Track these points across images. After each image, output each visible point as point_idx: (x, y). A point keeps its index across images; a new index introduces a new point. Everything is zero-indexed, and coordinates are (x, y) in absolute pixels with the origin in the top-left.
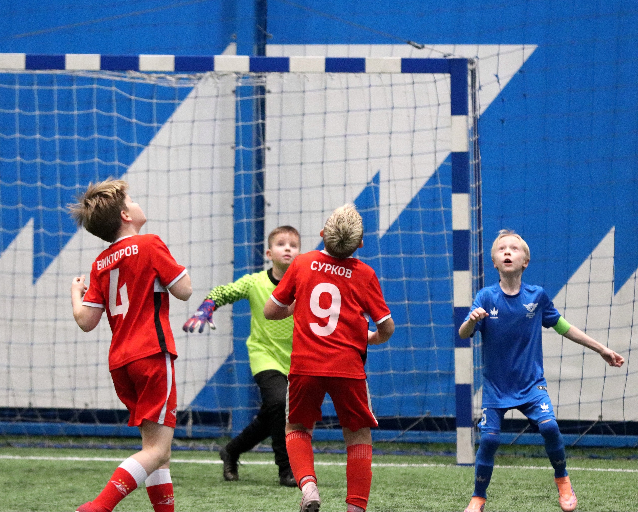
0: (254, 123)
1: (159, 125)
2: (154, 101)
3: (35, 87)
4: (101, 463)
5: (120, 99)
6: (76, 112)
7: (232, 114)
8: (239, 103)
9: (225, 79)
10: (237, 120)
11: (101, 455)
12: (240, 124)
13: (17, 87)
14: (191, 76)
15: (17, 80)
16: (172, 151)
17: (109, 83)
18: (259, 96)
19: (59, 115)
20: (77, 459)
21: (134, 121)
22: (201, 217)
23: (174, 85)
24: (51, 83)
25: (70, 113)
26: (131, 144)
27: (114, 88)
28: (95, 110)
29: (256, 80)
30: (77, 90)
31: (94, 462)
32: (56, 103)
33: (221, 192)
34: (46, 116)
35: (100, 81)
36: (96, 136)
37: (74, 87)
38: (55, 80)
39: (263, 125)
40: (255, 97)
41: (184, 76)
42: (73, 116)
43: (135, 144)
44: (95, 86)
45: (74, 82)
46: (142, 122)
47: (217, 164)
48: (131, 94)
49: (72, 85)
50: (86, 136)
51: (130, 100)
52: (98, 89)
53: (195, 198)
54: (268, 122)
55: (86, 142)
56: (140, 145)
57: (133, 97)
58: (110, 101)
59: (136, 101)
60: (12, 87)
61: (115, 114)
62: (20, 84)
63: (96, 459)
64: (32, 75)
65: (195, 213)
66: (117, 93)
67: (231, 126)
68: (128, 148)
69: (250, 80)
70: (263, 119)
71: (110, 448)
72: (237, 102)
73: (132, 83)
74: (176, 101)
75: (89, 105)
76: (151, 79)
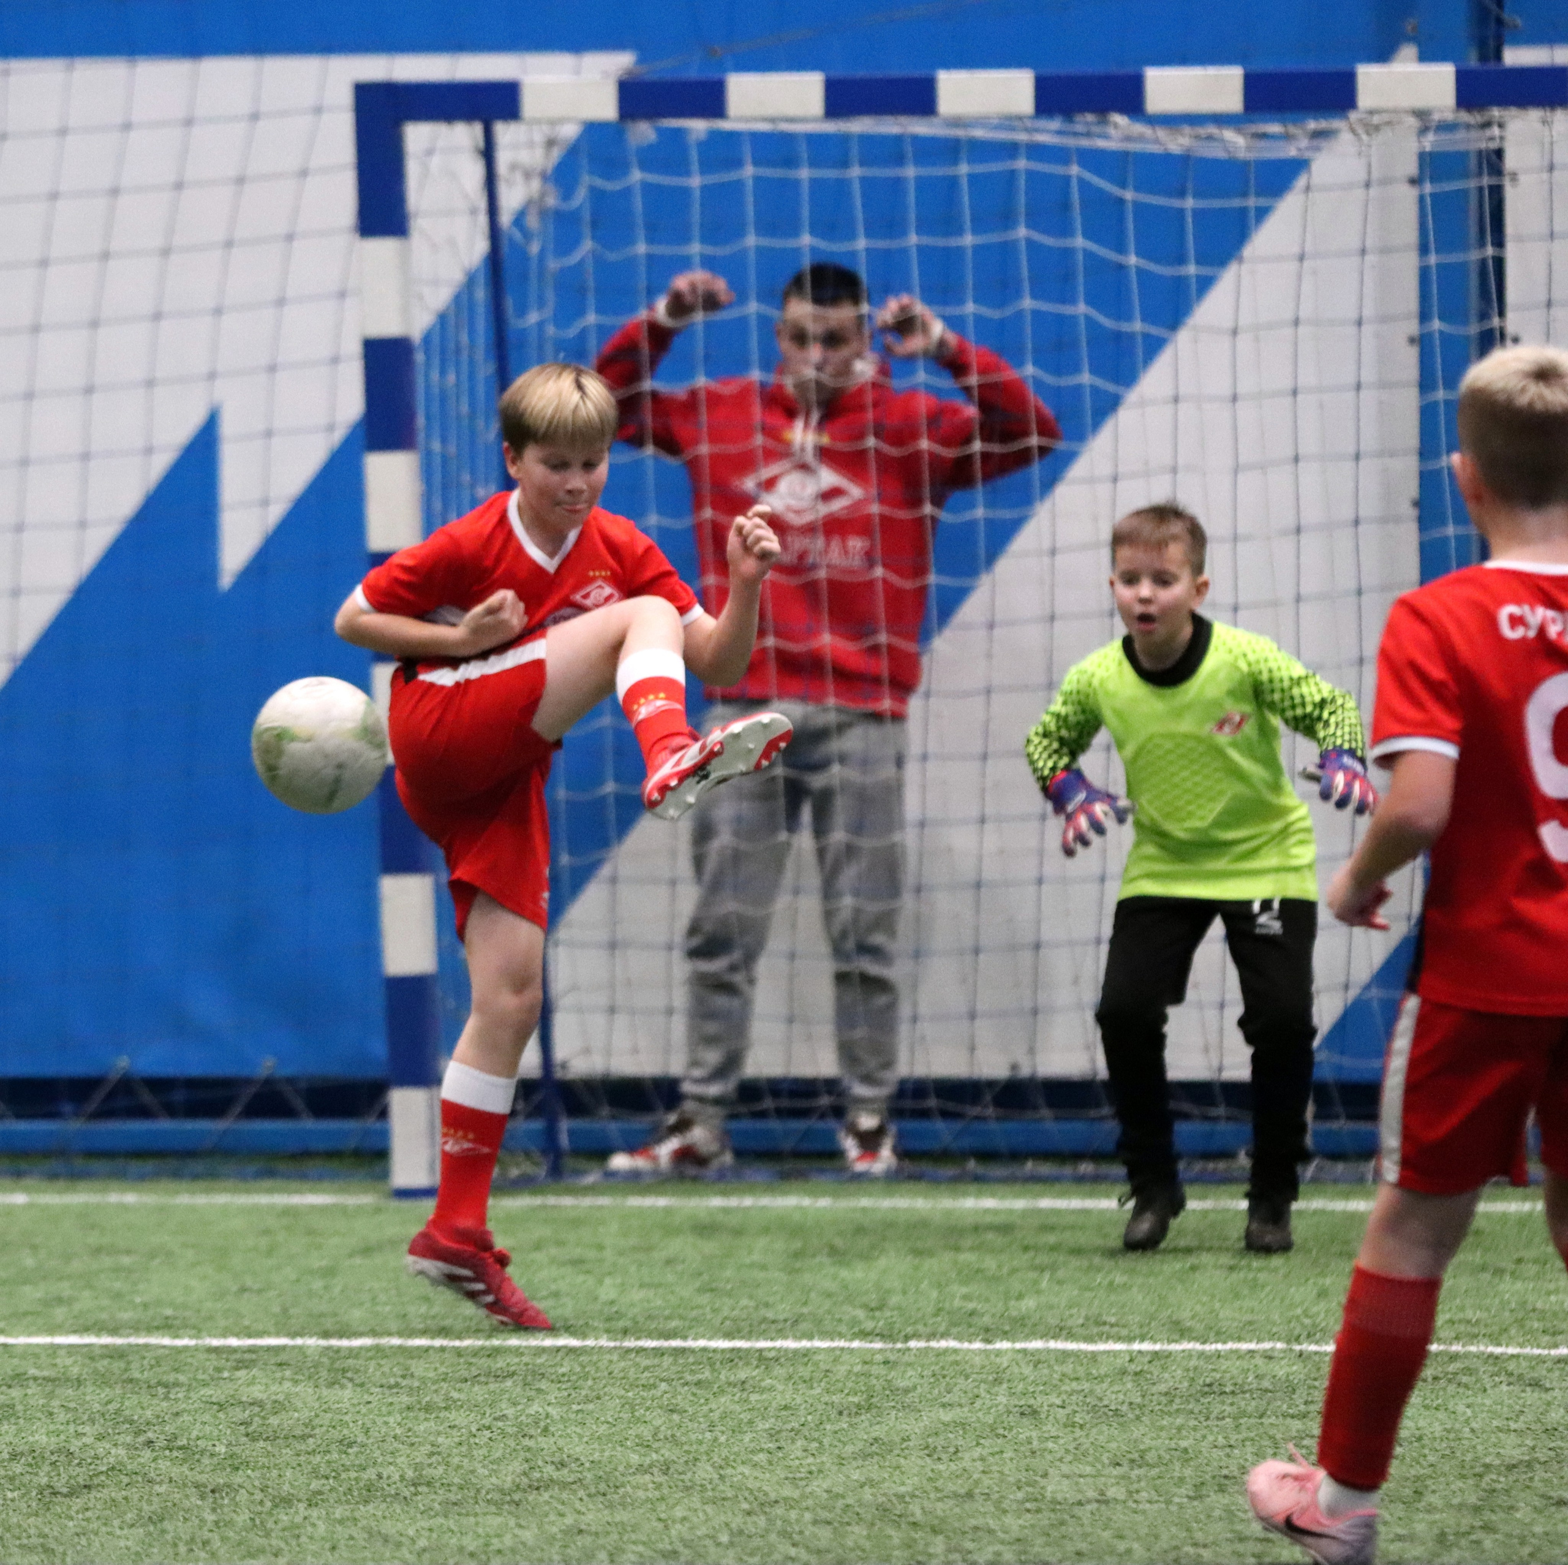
0: (1474, 256)
1: (1206, 271)
2: (1190, 203)
3: (855, 172)
4: (1057, 1212)
5: (1093, 198)
6: (968, 240)
7: (1411, 235)
8: (1428, 200)
9: (1386, 134)
10: (1424, 249)
11: (1061, 1195)
12: (1433, 259)
13: (804, 174)
14: (1292, 129)
15: (804, 152)
16: (1244, 342)
17: (1060, 155)
18: (1486, 181)
19: (920, 249)
20: (989, 1203)
21: (1132, 260)
22: (1328, 527)
23: (1242, 155)
24: (899, 160)
25: (953, 242)
26: (1125, 327)
27: (1075, 170)
28: (1022, 232)
29: (1474, 134)
30: (972, 178)
31: (1040, 1211)
32: (912, 216)
33: (1381, 454)
34: (888, 252)
35: (1036, 151)
36: (1027, 303)
37: (964, 169)
38: (909, 150)
39: (1499, 263)
40: (1472, 184)
41: (1275, 128)
42: (960, 250)
43: (1137, 326)
44: (1022, 164)
45: (963, 155)
46: (1157, 261)
47: (1368, 375)
48: (1123, 185)
49: (955, 162)
50: (1002, 304)
51: (1121, 201)
52: (1030, 174)
53: (1309, 474)
54: (1512, 253)
55: (1002, 322)
56: (1154, 331)
57: (1129, 195)
58: (1066, 206)
59: (1136, 204)
60: (792, 174)
61: (1079, 242)
62: (814, 164)
63: (1046, 1203)
64: (844, 139)
65: (1311, 515)
66: (1083, 183)
67: (1408, 265)
68: (1118, 336)
69: (1461, 135)
70: (1499, 242)
71: (1080, 1180)
72: (1421, 199)
73: (1125, 155)
74: (1252, 202)
75: (1007, 220)
76: (1177, 143)
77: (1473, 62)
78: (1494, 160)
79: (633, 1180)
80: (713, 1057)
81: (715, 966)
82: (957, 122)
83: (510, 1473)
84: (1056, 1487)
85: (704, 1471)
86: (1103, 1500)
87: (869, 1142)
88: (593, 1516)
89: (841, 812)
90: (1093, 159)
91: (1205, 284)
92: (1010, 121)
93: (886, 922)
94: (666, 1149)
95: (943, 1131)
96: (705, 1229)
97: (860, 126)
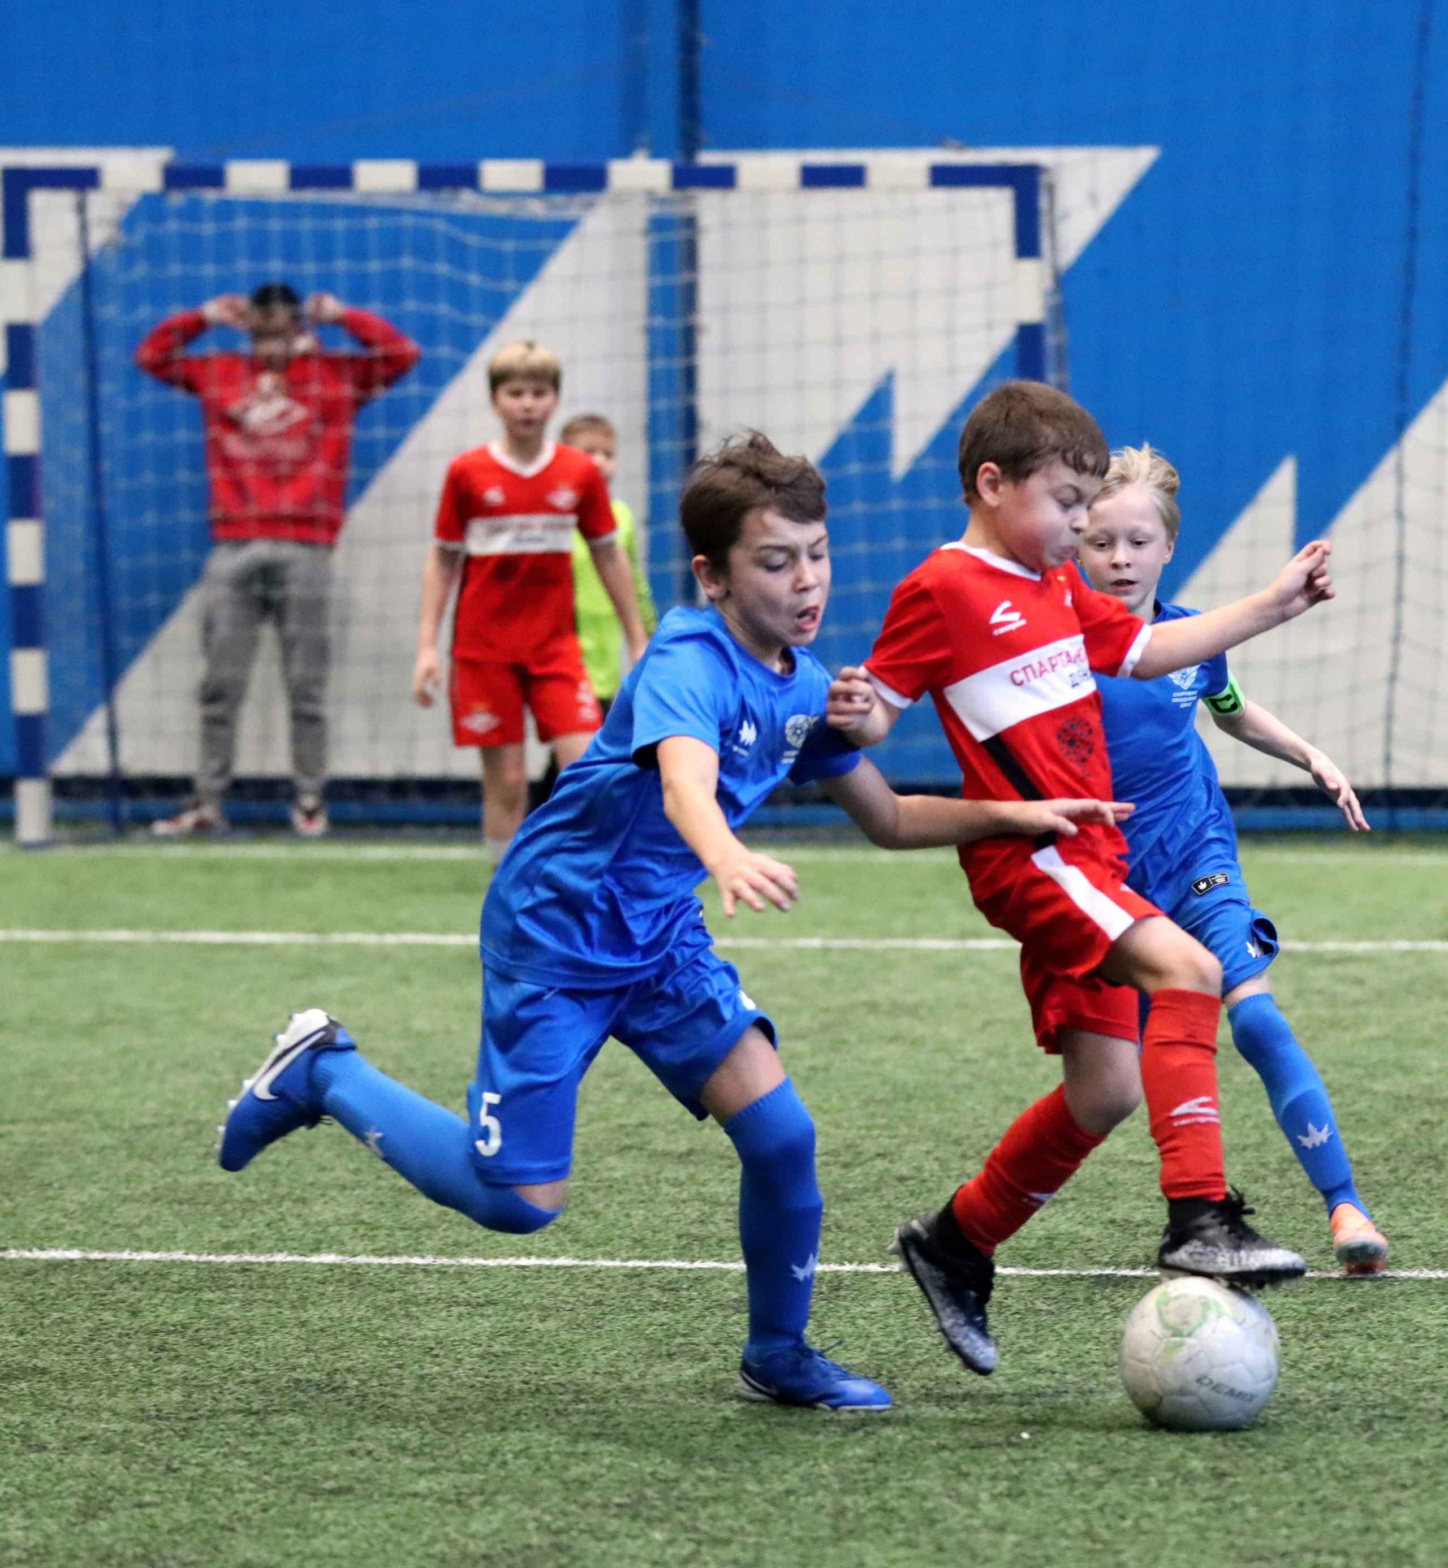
0: (680, 280)
3: (306, 224)
5: (450, 242)
7: (642, 266)
10: (650, 276)
12: (657, 281)
13: (275, 224)
18: (686, 235)
24: (332, 218)
26: (470, 320)
27: (440, 225)
29: (679, 205)
32: (340, 249)
37: (371, 224)
40: (678, 236)
42: (370, 272)
43: (475, 319)
44: (406, 222)
46: (489, 279)
48: (469, 234)
49: (366, 219)
54: (704, 279)
56: (487, 321)
57: (473, 240)
58: (433, 245)
60: (267, 224)
61: (442, 268)
62: (281, 220)
64: (300, 204)
66: (445, 233)
67: (641, 286)
68: (466, 326)
69: (672, 205)
75: (397, 253)
76: (501, 208)
77: (681, 161)
78: (690, 223)
79: (167, 839)
80: (215, 765)
81: (217, 710)
82: (369, 194)
83: (87, 1015)
84: (419, 1024)
85: (205, 1015)
86: (448, 1032)
87: (310, 815)
88: (137, 1040)
89: (293, 614)
90: (454, 219)
91: (516, 294)
92: (400, 194)
93: (320, 681)
94: (188, 820)
95: (355, 809)
96: (210, 867)
97: (310, 196)
